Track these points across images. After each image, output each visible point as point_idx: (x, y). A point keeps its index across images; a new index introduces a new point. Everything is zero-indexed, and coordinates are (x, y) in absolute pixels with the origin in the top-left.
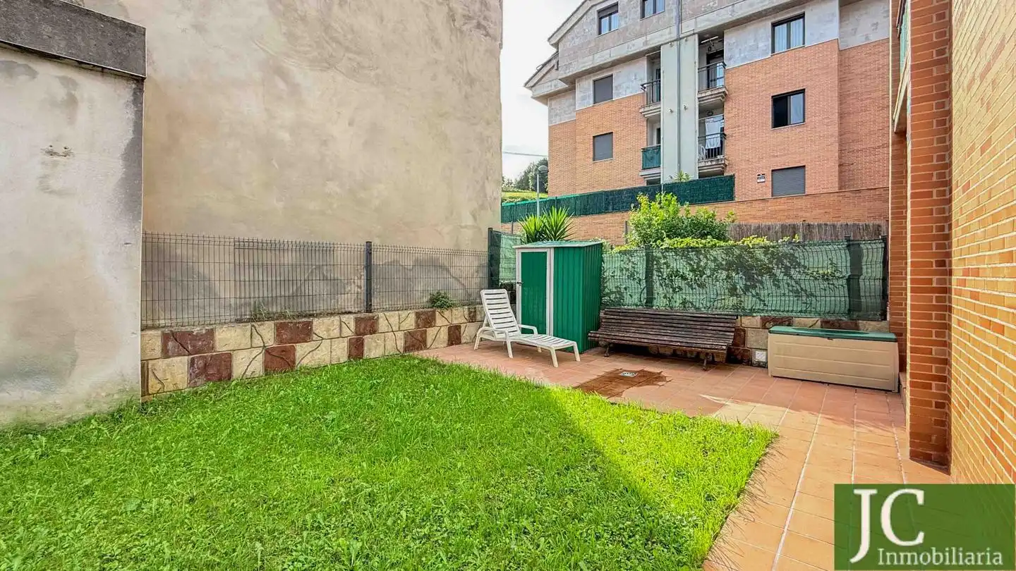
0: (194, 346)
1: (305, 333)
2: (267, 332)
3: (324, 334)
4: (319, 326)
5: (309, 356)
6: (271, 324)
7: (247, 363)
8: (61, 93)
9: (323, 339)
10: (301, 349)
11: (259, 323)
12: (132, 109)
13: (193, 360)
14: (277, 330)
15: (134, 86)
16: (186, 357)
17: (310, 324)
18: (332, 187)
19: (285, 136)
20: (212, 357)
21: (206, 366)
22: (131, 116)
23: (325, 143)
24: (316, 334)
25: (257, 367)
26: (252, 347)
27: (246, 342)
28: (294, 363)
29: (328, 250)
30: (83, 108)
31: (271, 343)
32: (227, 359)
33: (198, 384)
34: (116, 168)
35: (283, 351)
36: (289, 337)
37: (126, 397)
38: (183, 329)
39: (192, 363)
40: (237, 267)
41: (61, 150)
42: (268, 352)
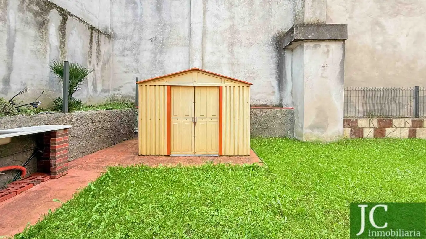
0: (352, 125)
1: (390, 124)
2: (375, 123)
3: (397, 126)
4: (396, 122)
5: (391, 134)
6: (377, 119)
7: (369, 133)
8: (326, 49)
9: (397, 127)
10: (388, 131)
11: (372, 119)
12: (342, 49)
13: (351, 129)
14: (379, 122)
15: (343, 43)
16: (349, 128)
17: (391, 121)
18: (398, 64)
19: (379, 47)
20: (357, 129)
21: (355, 132)
22: (342, 52)
23: (395, 47)
24: (394, 125)
25: (372, 134)
26: (370, 127)
27: (368, 125)
28: (385, 135)
29: (397, 90)
30: (330, 52)
31: (376, 127)
32: (361, 130)
33: (353, 138)
34: (338, 68)
35: (381, 130)
36: (383, 125)
37: (340, 138)
38: (348, 119)
39: (351, 130)
40: (363, 98)
41: (325, 66)
42: (375, 130)
